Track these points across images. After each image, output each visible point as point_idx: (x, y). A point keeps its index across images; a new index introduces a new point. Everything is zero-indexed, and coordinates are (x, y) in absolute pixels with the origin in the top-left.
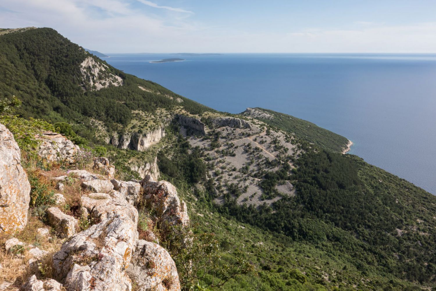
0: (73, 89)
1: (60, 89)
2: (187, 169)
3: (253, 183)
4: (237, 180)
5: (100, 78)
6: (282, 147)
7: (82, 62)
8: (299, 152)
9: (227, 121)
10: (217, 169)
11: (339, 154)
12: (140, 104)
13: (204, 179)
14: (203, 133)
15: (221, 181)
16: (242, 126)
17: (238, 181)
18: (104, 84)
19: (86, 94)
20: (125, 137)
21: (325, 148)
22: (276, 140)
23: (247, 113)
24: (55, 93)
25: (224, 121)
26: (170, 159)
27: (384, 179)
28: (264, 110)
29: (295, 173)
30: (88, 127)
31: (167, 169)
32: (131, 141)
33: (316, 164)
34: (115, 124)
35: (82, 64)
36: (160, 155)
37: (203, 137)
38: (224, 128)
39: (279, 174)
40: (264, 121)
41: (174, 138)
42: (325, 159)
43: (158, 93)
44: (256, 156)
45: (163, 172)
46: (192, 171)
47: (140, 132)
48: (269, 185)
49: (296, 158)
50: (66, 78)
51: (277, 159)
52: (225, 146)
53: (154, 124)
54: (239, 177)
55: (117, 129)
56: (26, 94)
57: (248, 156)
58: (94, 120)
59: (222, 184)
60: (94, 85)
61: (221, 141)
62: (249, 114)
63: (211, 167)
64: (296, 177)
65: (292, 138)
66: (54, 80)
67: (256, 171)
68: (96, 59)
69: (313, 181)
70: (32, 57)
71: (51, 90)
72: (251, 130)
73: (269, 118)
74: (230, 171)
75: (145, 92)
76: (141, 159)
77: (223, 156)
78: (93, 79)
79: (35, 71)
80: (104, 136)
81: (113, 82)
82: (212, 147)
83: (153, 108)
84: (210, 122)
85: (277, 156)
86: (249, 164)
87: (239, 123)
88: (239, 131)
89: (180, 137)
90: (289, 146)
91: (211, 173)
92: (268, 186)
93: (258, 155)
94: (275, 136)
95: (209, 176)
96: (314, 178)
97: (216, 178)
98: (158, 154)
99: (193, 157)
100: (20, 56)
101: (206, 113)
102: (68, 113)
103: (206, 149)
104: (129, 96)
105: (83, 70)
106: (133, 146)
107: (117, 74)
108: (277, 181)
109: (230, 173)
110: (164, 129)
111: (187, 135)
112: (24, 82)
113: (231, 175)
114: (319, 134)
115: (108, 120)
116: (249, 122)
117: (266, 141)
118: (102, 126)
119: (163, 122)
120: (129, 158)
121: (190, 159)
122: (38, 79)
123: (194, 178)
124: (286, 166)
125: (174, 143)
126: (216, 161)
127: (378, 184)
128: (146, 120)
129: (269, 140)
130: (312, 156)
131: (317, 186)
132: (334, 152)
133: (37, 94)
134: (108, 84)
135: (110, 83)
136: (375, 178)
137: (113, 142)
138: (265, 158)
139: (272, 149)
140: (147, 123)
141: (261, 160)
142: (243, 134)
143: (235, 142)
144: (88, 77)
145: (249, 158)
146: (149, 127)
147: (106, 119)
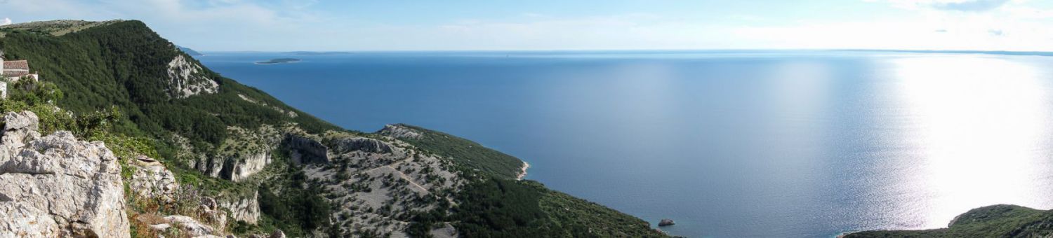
0: (156, 93)
1: (141, 93)
2: (302, 209)
3: (398, 227)
4: (374, 224)
5: (191, 82)
6: (436, 177)
7: (170, 61)
8: (460, 183)
9: (358, 142)
10: (346, 210)
11: (513, 181)
12: (240, 118)
13: (326, 224)
14: (325, 161)
15: (350, 227)
16: (379, 150)
17: (375, 226)
18: (195, 90)
19: (171, 102)
20: (216, 161)
21: (494, 175)
22: (428, 167)
23: (388, 131)
24: (135, 98)
25: (354, 143)
26: (277, 195)
27: (571, 205)
28: (409, 127)
29: (457, 211)
30: (170, 144)
31: (273, 209)
32: (223, 166)
33: (484, 197)
34: (204, 143)
35: (170, 64)
36: (263, 189)
37: (325, 165)
38: (355, 152)
39: (435, 215)
40: (410, 142)
41: (284, 166)
42: (495, 189)
43: (265, 104)
44: (401, 191)
45: (264, 212)
46: (308, 212)
47: (237, 155)
48: (422, 231)
49: (457, 191)
50: (150, 81)
51: (431, 193)
52: (355, 177)
53: (257, 146)
54: (378, 221)
55: (206, 150)
56: (102, 98)
57: (390, 192)
58: (178, 136)
59: (352, 230)
60: (182, 90)
61: (350, 171)
62: (390, 133)
63: (337, 207)
64: (458, 216)
65: (450, 163)
66: (135, 82)
67: (402, 211)
68: (188, 58)
69: (482, 220)
70: (115, 54)
71: (130, 94)
72: (392, 154)
73: (416, 138)
74: (365, 212)
75: (246, 102)
76: (236, 193)
77: (353, 192)
78: (182, 83)
79: (115, 71)
80: (188, 158)
81: (206, 88)
82: (338, 179)
83: (256, 125)
84: (335, 145)
85: (431, 190)
86: (392, 202)
87: (376, 145)
88: (375, 156)
89: (291, 165)
90: (447, 175)
91: (336, 215)
92: (420, 232)
93: (404, 190)
94: (426, 162)
95: (334, 220)
96: (482, 216)
97: (344, 223)
98: (260, 187)
99: (310, 194)
100: (102, 52)
101: (329, 132)
102: (147, 124)
103: (329, 182)
104: (225, 106)
105: (170, 72)
106: (226, 174)
107: (211, 78)
108: (432, 224)
109: (365, 215)
110: (269, 153)
111: (303, 162)
112: (102, 83)
113: (366, 218)
114: (484, 157)
115: (195, 136)
116: (389, 144)
117: (414, 170)
118: (187, 144)
119: (269, 144)
120: (220, 190)
121: (306, 196)
122: (117, 81)
123: (311, 222)
124: (443, 203)
125: (283, 174)
126: (344, 198)
127: (564, 214)
128: (246, 140)
129: (418, 167)
130: (478, 186)
131: (487, 226)
132: (507, 179)
133: (114, 98)
134: (199, 90)
135: (202, 89)
136: (560, 206)
137: (199, 166)
138: (413, 194)
139: (423, 180)
140: (246, 144)
141: (408, 196)
142: (381, 161)
143: (370, 172)
144: (175, 80)
145: (391, 193)
146: (250, 150)
147: (192, 135)
